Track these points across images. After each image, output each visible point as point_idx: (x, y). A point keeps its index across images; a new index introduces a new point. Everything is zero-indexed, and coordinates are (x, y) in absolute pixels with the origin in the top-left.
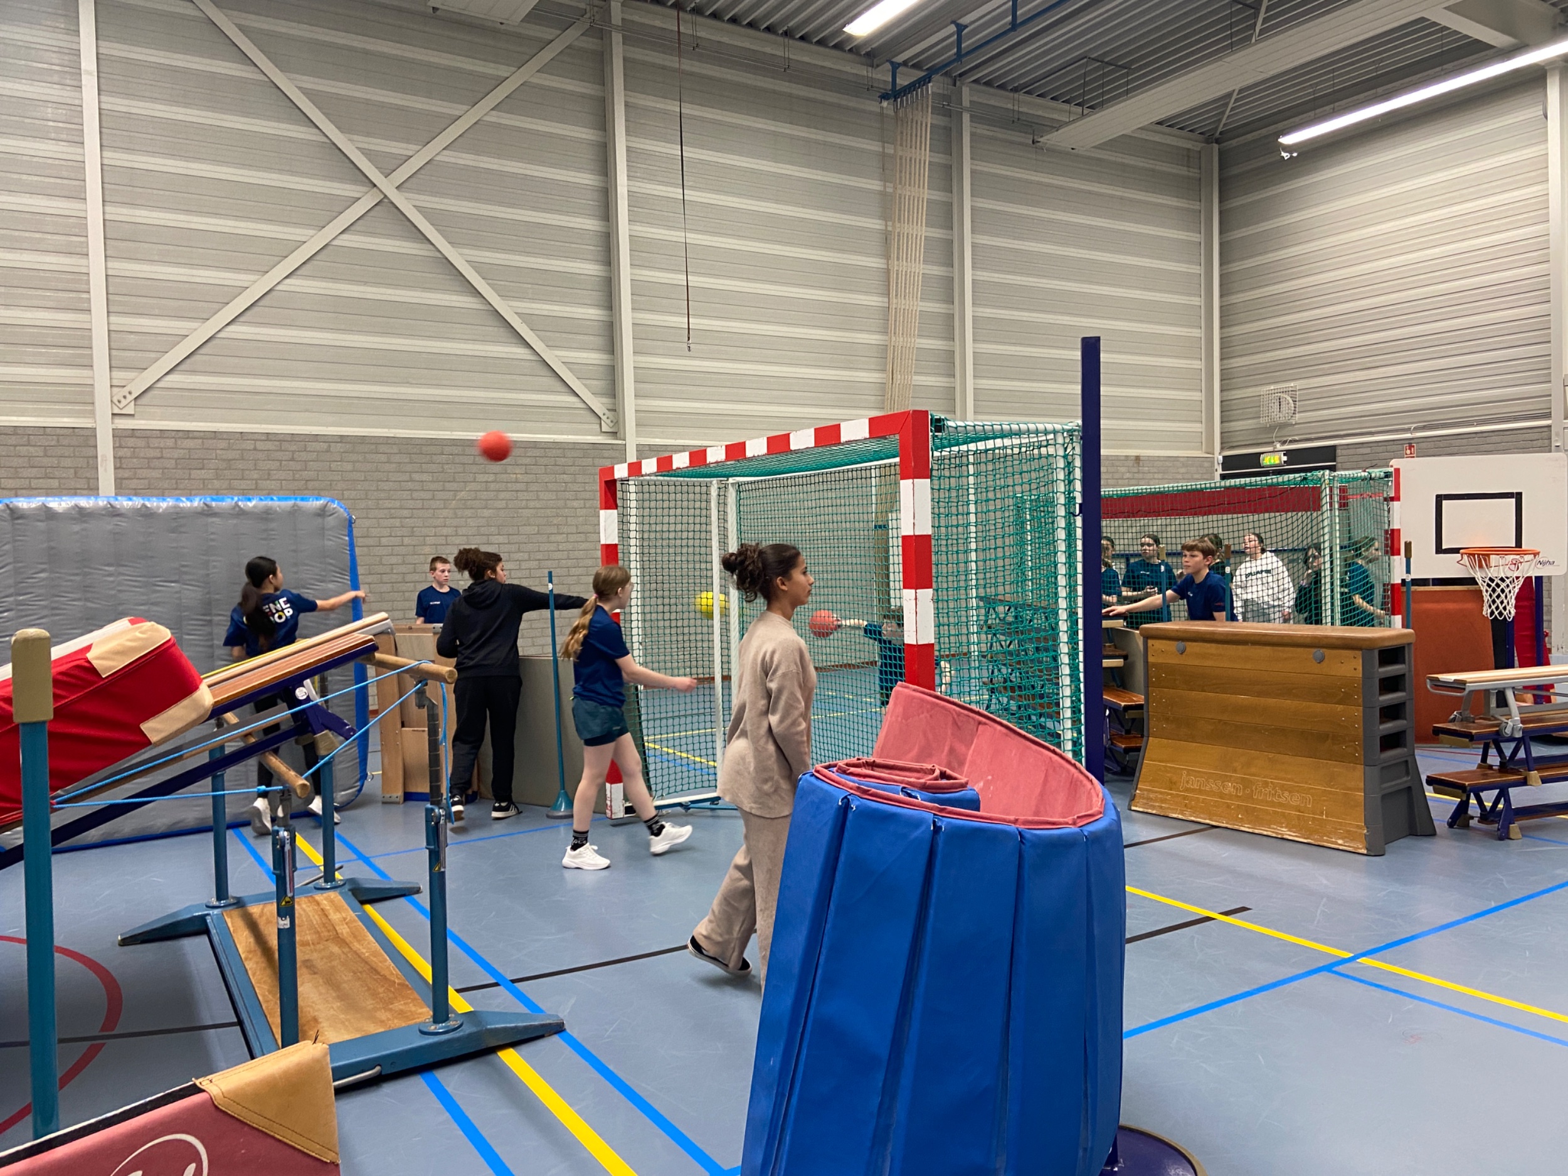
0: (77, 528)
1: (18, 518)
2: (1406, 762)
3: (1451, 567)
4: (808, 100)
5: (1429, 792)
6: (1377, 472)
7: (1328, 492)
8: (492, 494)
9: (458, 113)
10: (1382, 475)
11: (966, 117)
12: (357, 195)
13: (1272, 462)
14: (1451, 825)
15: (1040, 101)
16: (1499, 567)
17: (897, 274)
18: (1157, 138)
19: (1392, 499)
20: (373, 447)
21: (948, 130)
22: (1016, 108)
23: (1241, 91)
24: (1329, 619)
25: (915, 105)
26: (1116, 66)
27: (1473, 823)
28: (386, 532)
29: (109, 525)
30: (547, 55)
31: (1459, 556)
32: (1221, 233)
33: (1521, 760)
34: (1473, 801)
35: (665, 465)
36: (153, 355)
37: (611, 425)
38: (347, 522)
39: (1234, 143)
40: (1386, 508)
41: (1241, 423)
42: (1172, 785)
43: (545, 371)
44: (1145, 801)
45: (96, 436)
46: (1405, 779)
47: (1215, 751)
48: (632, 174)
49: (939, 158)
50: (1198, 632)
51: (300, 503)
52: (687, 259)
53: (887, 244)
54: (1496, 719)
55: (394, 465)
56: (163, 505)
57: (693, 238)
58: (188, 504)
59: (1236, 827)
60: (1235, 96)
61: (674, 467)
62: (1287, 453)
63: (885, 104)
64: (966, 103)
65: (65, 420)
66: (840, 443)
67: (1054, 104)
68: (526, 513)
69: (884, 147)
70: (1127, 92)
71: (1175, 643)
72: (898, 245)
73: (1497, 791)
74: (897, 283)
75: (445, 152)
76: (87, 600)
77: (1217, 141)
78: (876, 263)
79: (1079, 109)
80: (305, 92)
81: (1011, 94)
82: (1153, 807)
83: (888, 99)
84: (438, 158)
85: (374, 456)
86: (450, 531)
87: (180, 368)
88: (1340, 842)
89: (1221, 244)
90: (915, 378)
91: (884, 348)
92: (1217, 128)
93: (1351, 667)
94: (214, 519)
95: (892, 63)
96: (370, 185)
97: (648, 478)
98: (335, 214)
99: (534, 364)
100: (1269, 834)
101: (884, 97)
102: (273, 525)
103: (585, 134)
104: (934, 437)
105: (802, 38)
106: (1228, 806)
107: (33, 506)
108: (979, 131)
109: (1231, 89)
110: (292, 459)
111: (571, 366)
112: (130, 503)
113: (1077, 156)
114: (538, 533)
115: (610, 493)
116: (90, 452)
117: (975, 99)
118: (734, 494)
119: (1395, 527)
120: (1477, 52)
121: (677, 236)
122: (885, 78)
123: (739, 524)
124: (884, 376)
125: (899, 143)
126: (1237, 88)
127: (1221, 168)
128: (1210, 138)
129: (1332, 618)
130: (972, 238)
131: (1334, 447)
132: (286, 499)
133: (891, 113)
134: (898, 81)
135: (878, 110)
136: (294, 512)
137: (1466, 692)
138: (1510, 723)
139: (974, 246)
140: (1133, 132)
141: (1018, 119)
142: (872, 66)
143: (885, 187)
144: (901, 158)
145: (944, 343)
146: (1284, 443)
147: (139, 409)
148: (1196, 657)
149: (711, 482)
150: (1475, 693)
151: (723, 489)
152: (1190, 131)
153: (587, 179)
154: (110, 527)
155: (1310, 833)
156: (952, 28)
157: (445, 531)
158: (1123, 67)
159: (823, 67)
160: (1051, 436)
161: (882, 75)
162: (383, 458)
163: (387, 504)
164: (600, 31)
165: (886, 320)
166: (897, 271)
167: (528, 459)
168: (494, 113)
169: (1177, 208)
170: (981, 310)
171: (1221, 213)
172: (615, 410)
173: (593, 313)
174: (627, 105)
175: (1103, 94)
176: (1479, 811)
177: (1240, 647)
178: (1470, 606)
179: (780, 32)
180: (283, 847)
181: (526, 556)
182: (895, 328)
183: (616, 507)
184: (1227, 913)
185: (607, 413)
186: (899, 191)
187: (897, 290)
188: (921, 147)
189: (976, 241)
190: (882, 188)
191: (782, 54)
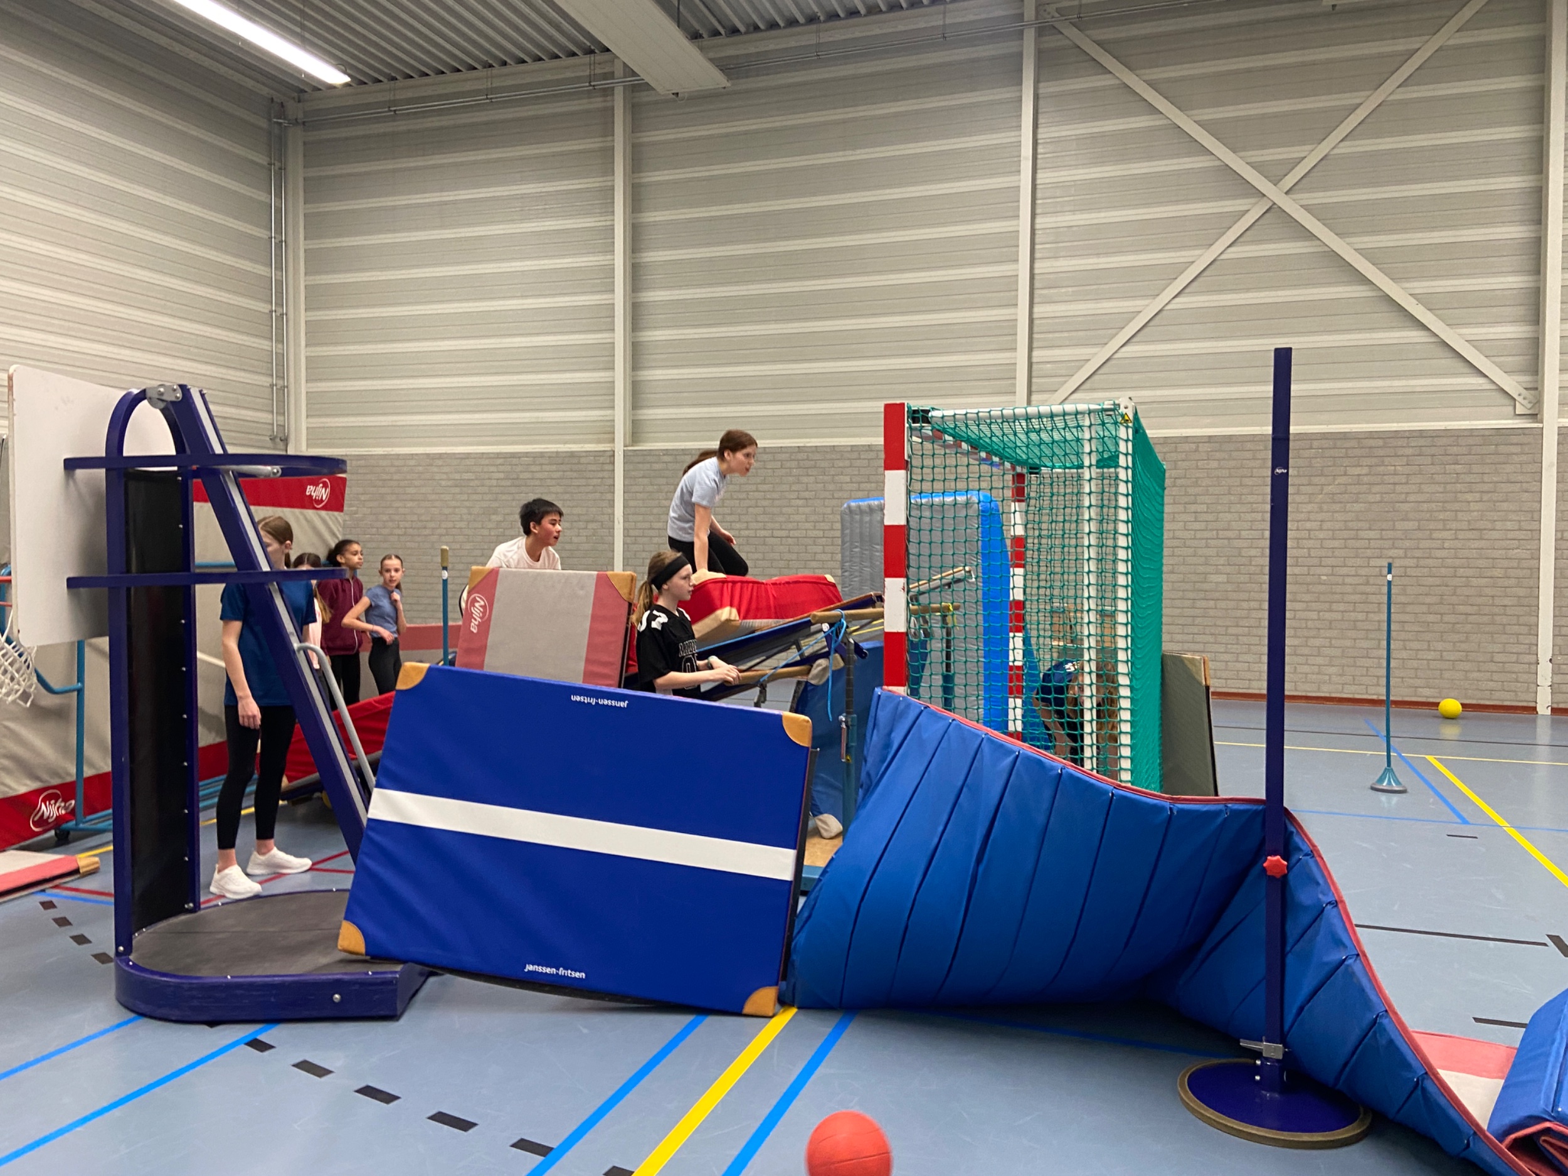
12: (1246, 208)
37: (1529, 406)
43: (1444, 353)
75: (1342, 144)
80: (1203, 124)
84: (1334, 152)
96: (1259, 195)
98: (1225, 230)
99: (1432, 346)
114: (1418, 529)
157: (1308, 525)
162: (1248, 455)
167: (1411, 450)
168: (1400, 90)
172: (1536, 389)
185: (1524, 392)
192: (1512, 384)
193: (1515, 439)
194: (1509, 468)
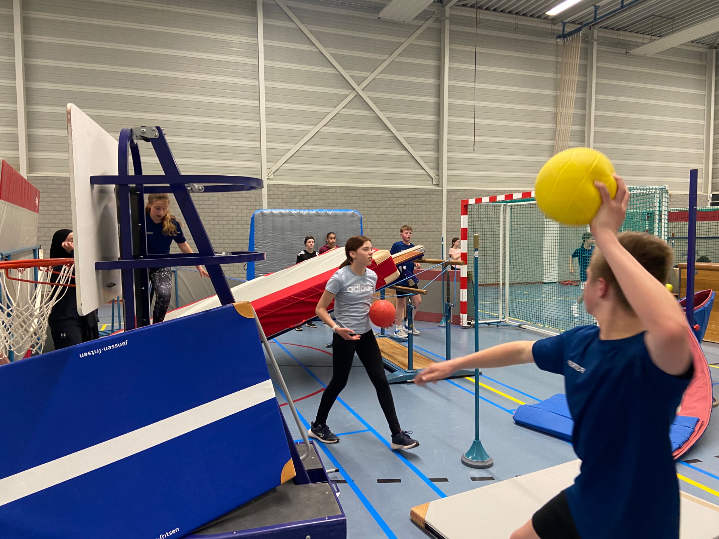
4: (524, 41)
9: (385, 58)
11: (595, 43)
12: (348, 94)
15: (630, 34)
17: (561, 114)
21: (586, 49)
22: (619, 38)
25: (573, 40)
26: (668, 18)
30: (419, 32)
35: (493, 199)
36: (280, 157)
43: (412, 160)
48: (450, 78)
49: (583, 62)
52: (475, 112)
53: (556, 101)
55: (358, 198)
57: (478, 103)
63: (559, 40)
64: (595, 37)
67: (636, 35)
68: (404, 216)
69: (557, 58)
72: (562, 101)
74: (560, 118)
75: (380, 75)
77: (715, 48)
78: (551, 109)
80: (332, 54)
81: (617, 32)
84: (377, 77)
85: (351, 194)
87: (287, 162)
91: (552, 147)
94: (328, 218)
95: (563, 23)
96: (352, 89)
98: (340, 101)
99: (408, 157)
101: (559, 37)
103: (432, 63)
108: (601, 49)
110: (324, 195)
113: (646, 57)
115: (465, 208)
117: (599, 35)
118: (509, 210)
121: (471, 103)
122: (559, 29)
125: (565, 56)
128: (712, 47)
130: (596, 96)
133: (561, 43)
134: (565, 30)
135: (555, 43)
136: (344, 215)
139: (596, 100)
141: (620, 43)
142: (553, 24)
143: (557, 76)
144: (565, 63)
147: (275, 177)
148: (702, 276)
149: (501, 205)
151: (505, 207)
153: (432, 81)
156: (593, 7)
158: (670, 19)
159: (531, 26)
161: (559, 27)
164: (440, 20)
165: (554, 135)
166: (561, 113)
167: (405, 195)
168: (398, 57)
169: (694, 79)
170: (597, 128)
172: (439, 176)
173: (432, 136)
174: (450, 49)
175: (666, 31)
179: (514, 13)
182: (558, 138)
183: (467, 214)
185: (435, 176)
186: (564, 78)
187: (560, 121)
188: (575, 58)
189: (597, 98)
190: (555, 77)
191: (514, 22)
192: (432, 173)
193: (435, 193)
194: (433, 203)
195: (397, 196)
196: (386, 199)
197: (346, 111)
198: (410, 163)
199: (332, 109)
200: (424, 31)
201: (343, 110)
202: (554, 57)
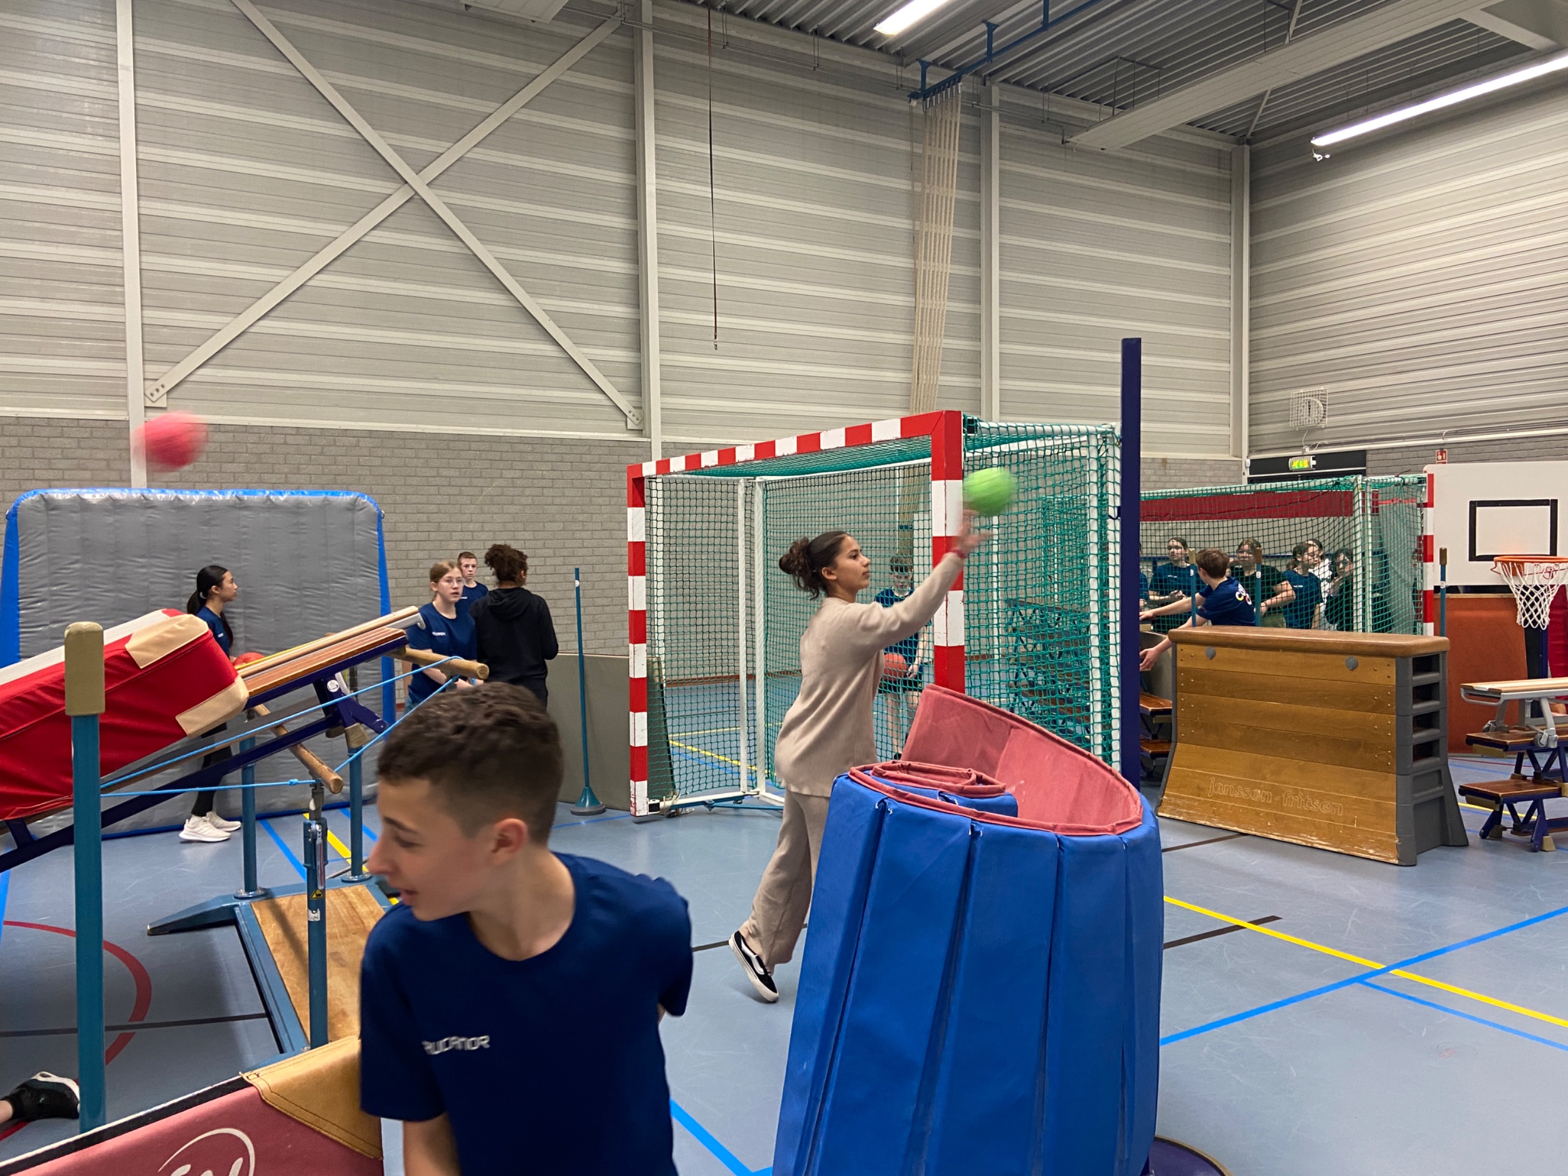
0: (110, 519)
1: (53, 509)
2: (1439, 771)
3: (1484, 575)
4: (837, 98)
5: (1462, 803)
6: (1410, 478)
7: (1360, 497)
8: (517, 491)
9: (489, 111)
10: (1416, 480)
11: (995, 117)
13: (1301, 466)
14: (1483, 836)
15: (1070, 100)
16: (1533, 576)
17: (924, 274)
18: (1187, 138)
19: (1426, 505)
20: (401, 442)
21: (977, 129)
22: (1046, 108)
23: (1273, 92)
24: (1360, 626)
25: (944, 104)
26: (1148, 66)
27: (1506, 834)
28: (413, 527)
29: (142, 517)
30: (577, 54)
31: (1492, 564)
32: (1251, 234)
33: (1556, 772)
34: (1506, 812)
35: (693, 463)
36: (186, 349)
37: (637, 422)
38: (376, 519)
39: (1265, 144)
40: (1419, 515)
41: (1271, 426)
42: (1200, 791)
43: (571, 369)
44: (1171, 807)
45: (129, 428)
46: (1438, 788)
47: (1244, 758)
48: (661, 172)
49: (968, 158)
50: (1228, 637)
51: (330, 497)
52: (715, 258)
53: (914, 243)
54: (1531, 729)
55: (422, 461)
56: (195, 497)
57: (721, 236)
58: (221, 497)
59: (1265, 835)
60: (1267, 98)
61: (703, 466)
62: (1316, 457)
63: (914, 103)
64: (995, 102)
65: (99, 412)
66: (871, 443)
67: (1084, 104)
68: (553, 509)
69: (912, 146)
70: (1158, 92)
71: (1205, 648)
72: (926, 244)
73: (1531, 802)
74: (924, 283)
75: (476, 149)
76: (120, 591)
77: (1249, 142)
78: (903, 262)
79: (1109, 110)
81: (1041, 94)
82: (1180, 814)
83: (917, 98)
84: (469, 155)
85: (402, 451)
86: (477, 526)
87: (212, 362)
88: (1371, 851)
89: (1251, 246)
90: (940, 378)
91: (910, 349)
92: (1248, 129)
93: (1385, 675)
94: (245, 513)
95: (922, 63)
96: (402, 182)
97: (676, 476)
98: (366, 210)
99: (561, 361)
100: (1299, 842)
101: (914, 96)
102: (303, 519)
103: (614, 132)
104: (967, 438)
105: (832, 37)
106: (1257, 813)
107: (68, 497)
108: (1008, 131)
109: (1262, 91)
110: (322, 454)
111: (598, 364)
112: (164, 496)
113: (1107, 155)
114: (564, 530)
115: (638, 491)
116: (122, 444)
117: (1005, 98)
118: (761, 493)
119: (1429, 533)
120: (1514, 54)
121: (706, 234)
122: (914, 78)
123: (765, 523)
124: (910, 376)
125: (927, 141)
126: (1270, 88)
127: (1252, 169)
128: (1242, 139)
129: (1364, 624)
130: (1000, 238)
131: (1364, 452)
132: (316, 494)
133: (921, 112)
134: (927, 80)
135: (907, 109)
136: (325, 506)
137: (1501, 701)
138: (1546, 734)
139: (1002, 246)
140: (1163, 132)
141: (1048, 119)
142: (901, 64)
143: (913, 185)
144: (930, 158)
145: (971, 343)
146: (1313, 447)
147: (171, 402)
148: (1226, 662)
149: (738, 481)
150: (1508, 702)
151: (750, 488)
152: (1221, 132)
153: (616, 177)
154: (142, 519)
155: (1341, 844)
156: (983, 28)
157: (471, 527)
158: (1154, 67)
159: (851, 66)
160: (1084, 438)
161: (912, 74)
162: (411, 453)
163: (415, 499)
164: (630, 29)
165: (912, 320)
166: (925, 271)
167: (554, 456)
168: (524, 110)
169: (1207, 209)
170: (1007, 310)
171: (1251, 215)
172: (641, 408)
173: (621, 311)
174: (656, 103)
175: (1134, 94)
176: (1512, 822)
177: (1271, 653)
178: (1504, 614)
179: (810, 30)
180: (314, 840)
181: (551, 552)
182: (921, 329)
183: (643, 505)
184: (1257, 922)
185: (633, 410)
186: (927, 191)
187: (924, 290)
188: (949, 148)
189: (1004, 241)
190: (910, 188)
191: (812, 53)
192: (624, 402)
195: (530, 457)
196: (501, 465)
197: (383, 237)
198: (564, 375)
199: (344, 228)
200: (589, 52)
201: (375, 232)
202: (904, 142)
